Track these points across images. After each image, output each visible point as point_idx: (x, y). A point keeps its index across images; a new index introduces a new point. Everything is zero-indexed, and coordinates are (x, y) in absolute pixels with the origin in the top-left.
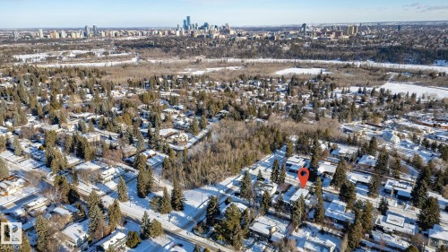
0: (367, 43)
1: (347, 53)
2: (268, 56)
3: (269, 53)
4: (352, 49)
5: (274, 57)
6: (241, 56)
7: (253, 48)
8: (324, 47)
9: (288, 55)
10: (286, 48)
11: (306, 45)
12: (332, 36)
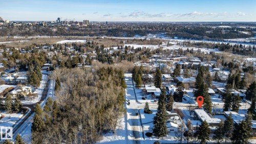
0: (100, 28)
1: (93, 32)
2: (43, 35)
3: (43, 33)
4: (94, 31)
5: (48, 35)
6: (23, 34)
7: (30, 30)
8: (77, 29)
9: (57, 34)
10: (55, 30)
11: (66, 28)
12: (78, 24)
